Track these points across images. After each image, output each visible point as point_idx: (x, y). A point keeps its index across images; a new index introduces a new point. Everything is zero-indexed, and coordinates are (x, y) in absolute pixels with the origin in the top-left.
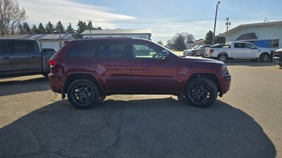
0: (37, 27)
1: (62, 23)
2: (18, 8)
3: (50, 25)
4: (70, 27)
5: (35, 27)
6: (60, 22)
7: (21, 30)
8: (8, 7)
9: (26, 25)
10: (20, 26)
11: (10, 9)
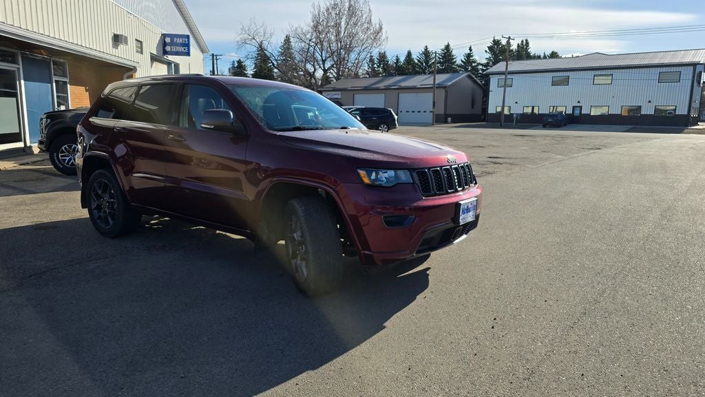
0: (402, 59)
1: (451, 46)
2: (370, 22)
3: (426, 53)
4: (469, 56)
5: (398, 60)
6: (447, 47)
7: (373, 69)
8: (354, 19)
9: (383, 57)
10: (372, 60)
11: (355, 24)
